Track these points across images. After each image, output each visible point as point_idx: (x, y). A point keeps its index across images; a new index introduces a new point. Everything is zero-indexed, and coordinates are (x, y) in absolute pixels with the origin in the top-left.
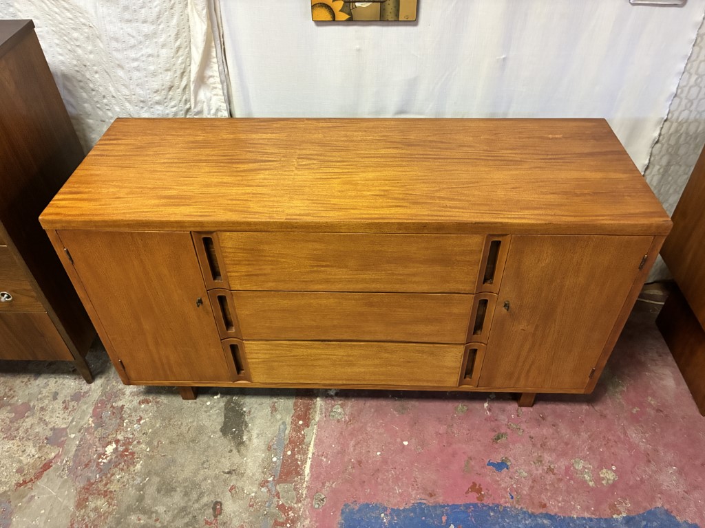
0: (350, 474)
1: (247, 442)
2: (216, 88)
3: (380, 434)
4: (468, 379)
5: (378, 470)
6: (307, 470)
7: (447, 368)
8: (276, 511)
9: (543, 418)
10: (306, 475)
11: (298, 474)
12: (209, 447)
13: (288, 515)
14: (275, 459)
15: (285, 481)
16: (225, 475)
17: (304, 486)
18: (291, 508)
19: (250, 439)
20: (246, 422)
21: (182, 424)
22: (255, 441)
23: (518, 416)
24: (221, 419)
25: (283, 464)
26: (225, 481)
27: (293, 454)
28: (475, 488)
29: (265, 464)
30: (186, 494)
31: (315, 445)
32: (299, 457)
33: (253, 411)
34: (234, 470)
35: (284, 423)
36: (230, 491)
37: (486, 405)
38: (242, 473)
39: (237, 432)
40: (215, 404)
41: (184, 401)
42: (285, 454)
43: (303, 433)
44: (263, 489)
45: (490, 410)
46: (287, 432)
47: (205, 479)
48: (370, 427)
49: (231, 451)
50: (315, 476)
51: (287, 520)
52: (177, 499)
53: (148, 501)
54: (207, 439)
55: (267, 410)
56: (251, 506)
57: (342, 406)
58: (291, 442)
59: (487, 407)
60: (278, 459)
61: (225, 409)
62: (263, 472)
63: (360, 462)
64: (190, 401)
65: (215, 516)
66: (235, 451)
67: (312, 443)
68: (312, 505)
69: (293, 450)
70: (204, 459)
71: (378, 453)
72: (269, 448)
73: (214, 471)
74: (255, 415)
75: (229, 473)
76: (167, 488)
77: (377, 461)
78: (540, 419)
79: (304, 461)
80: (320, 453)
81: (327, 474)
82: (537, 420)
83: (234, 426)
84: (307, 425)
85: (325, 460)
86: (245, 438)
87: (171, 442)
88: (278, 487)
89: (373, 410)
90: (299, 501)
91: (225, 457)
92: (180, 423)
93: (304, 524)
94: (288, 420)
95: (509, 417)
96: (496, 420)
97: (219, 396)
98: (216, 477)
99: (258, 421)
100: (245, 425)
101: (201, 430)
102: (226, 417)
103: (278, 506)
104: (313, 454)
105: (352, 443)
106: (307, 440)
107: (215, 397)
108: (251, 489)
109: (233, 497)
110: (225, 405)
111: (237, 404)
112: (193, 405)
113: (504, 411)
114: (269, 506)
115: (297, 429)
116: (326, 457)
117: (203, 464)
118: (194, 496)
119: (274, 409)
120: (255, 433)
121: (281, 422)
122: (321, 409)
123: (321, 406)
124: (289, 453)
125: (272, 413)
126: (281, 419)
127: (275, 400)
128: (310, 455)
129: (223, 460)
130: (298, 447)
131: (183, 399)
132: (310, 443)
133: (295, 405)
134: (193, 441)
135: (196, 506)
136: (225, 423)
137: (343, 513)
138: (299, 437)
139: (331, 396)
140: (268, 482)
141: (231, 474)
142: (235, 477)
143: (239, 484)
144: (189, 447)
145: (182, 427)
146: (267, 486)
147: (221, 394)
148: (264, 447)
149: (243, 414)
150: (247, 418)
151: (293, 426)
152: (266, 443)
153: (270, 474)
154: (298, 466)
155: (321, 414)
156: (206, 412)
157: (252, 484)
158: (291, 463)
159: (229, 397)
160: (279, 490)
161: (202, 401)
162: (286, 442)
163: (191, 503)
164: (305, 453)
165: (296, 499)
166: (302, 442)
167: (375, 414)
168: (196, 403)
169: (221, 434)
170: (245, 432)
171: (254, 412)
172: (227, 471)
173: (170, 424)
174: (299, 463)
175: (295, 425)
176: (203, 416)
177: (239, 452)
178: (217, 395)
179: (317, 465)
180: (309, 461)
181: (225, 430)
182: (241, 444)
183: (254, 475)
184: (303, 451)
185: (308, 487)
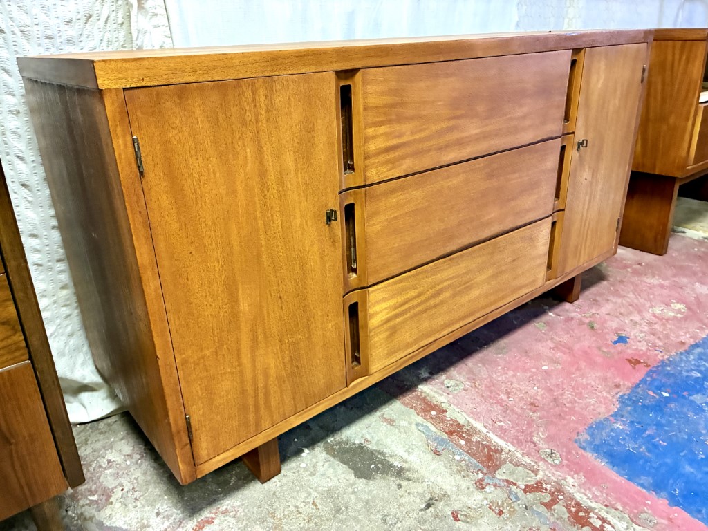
0: (540, 418)
1: (405, 466)
2: (156, 15)
3: (514, 376)
5: (555, 399)
6: (501, 442)
8: (530, 496)
10: (506, 446)
11: (500, 451)
12: (367, 502)
13: (546, 489)
14: (457, 458)
15: (497, 467)
16: (428, 511)
17: (519, 455)
18: (539, 482)
19: (405, 461)
20: (374, 450)
21: (297, 507)
22: (413, 459)
23: (580, 308)
24: (342, 468)
25: (473, 455)
26: (436, 516)
27: (468, 441)
28: (634, 362)
29: (455, 469)
31: (475, 420)
32: (476, 438)
33: (369, 438)
34: (431, 499)
35: (417, 425)
36: (456, 519)
37: (551, 314)
38: (444, 495)
39: (380, 466)
40: (314, 461)
41: (265, 485)
42: (461, 447)
43: (449, 419)
44: (488, 489)
46: (433, 428)
48: (498, 376)
49: (400, 486)
51: (552, 494)
54: (353, 497)
55: (384, 427)
56: (500, 513)
57: (450, 378)
58: (450, 433)
59: (554, 315)
60: (460, 455)
61: (334, 456)
62: (464, 477)
63: (532, 404)
64: (275, 479)
66: (404, 483)
67: (470, 420)
68: (552, 465)
69: (463, 438)
70: (379, 517)
71: (536, 388)
72: (436, 453)
73: (409, 517)
74: (376, 438)
75: (428, 506)
77: (544, 394)
78: (595, 302)
79: (486, 438)
80: (490, 422)
81: (523, 432)
82: (594, 304)
83: (367, 463)
84: (442, 411)
85: (502, 424)
86: (397, 464)
88: (497, 476)
89: (480, 365)
90: (536, 472)
91: (401, 496)
92: (292, 508)
93: (571, 484)
94: (420, 419)
96: (572, 318)
97: (306, 451)
99: (388, 441)
100: (380, 454)
101: (330, 494)
102: (345, 463)
103: (525, 491)
104: (485, 427)
105: (504, 397)
106: (462, 421)
107: (303, 455)
109: (468, 522)
110: (327, 454)
111: (340, 443)
112: (284, 480)
113: (568, 311)
114: (518, 499)
115: (439, 420)
116: (500, 421)
117: (385, 521)
119: (391, 422)
120: (400, 451)
121: (414, 426)
122: (435, 392)
123: (432, 390)
124: (463, 442)
125: (392, 425)
126: (410, 424)
127: (378, 413)
128: (485, 430)
129: (403, 500)
130: (463, 432)
131: (263, 483)
132: (469, 422)
133: (404, 404)
134: (338, 511)
136: (353, 468)
137: (584, 449)
138: (452, 425)
139: (429, 378)
140: (481, 480)
141: (433, 504)
142: (442, 503)
143: (457, 506)
144: (342, 521)
145: (303, 509)
146: (488, 484)
147: (307, 447)
148: (430, 456)
149: (361, 447)
150: (372, 447)
151: (431, 420)
152: (427, 451)
153: (472, 473)
154: (487, 446)
155: (441, 395)
156: (312, 474)
157: (469, 495)
158: (478, 448)
159: (321, 444)
160: (505, 477)
161: (291, 469)
162: (446, 436)
164: (478, 432)
165: (530, 472)
166: (460, 426)
167: (487, 366)
168: (284, 476)
169: (363, 481)
170: (390, 459)
171: (372, 437)
172: (423, 506)
173: (280, 519)
174: (484, 443)
175: (432, 418)
176: (314, 481)
177: (409, 480)
178: (302, 451)
179: (502, 433)
180: (491, 435)
181: (363, 473)
182: (400, 472)
183: (458, 486)
184: (472, 432)
185: (523, 454)
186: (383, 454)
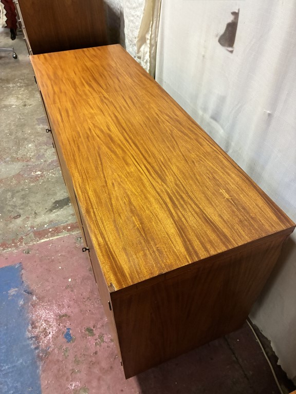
1: (52, 213)
3: (73, 264)
6: (42, 241)
8: (19, 237)
9: (115, 359)
10: (40, 241)
11: (40, 238)
12: (46, 201)
13: (18, 243)
14: (46, 226)
15: (35, 235)
17: (35, 243)
18: (22, 242)
19: (54, 213)
20: (63, 207)
22: (54, 215)
24: (62, 198)
25: (44, 230)
27: (50, 232)
29: (42, 224)
30: (22, 204)
31: (58, 238)
32: (50, 234)
34: (37, 214)
35: (67, 221)
36: (27, 217)
38: (36, 218)
39: (57, 207)
42: (49, 229)
43: (63, 231)
44: (29, 228)
46: (62, 224)
47: (31, 207)
49: (46, 209)
50: (40, 245)
51: (16, 243)
52: (19, 202)
53: (17, 195)
54: (50, 198)
55: (72, 212)
56: (20, 227)
58: (57, 229)
62: (38, 225)
63: (52, 261)
65: (14, 218)
66: (46, 210)
67: (58, 237)
68: (25, 250)
70: (40, 202)
71: (60, 268)
72: (51, 222)
73: (35, 208)
74: (68, 209)
75: (35, 213)
76: (23, 197)
77: (55, 269)
78: (114, 357)
79: (47, 237)
80: (53, 242)
81: (42, 249)
82: (113, 355)
83: (59, 204)
84: (69, 230)
85: (50, 246)
86: (54, 211)
87: (45, 188)
88: (32, 233)
90: (25, 244)
91: (43, 208)
93: (15, 250)
94: (69, 222)
98: (32, 210)
99: (65, 211)
101: (54, 194)
102: (63, 200)
103: (22, 237)
104: (53, 240)
105: (63, 254)
106: (59, 234)
108: (29, 224)
109: (24, 219)
114: (21, 234)
115: (65, 228)
116: (52, 245)
117: (38, 203)
118: (22, 207)
119: (73, 215)
120: (58, 213)
124: (51, 230)
125: (71, 214)
126: (69, 219)
128: (51, 239)
129: (41, 208)
130: (55, 232)
134: (48, 194)
135: (18, 210)
136: (61, 201)
138: (60, 230)
140: (34, 228)
142: (34, 216)
143: (30, 219)
144: (45, 194)
145: (54, 188)
146: (31, 229)
148: (51, 219)
149: (67, 204)
150: (65, 207)
151: (66, 225)
152: (54, 219)
153: (38, 227)
154: (44, 236)
155: (78, 234)
157: (31, 223)
158: (45, 233)
160: (30, 234)
162: (56, 227)
163: (18, 207)
164: (51, 236)
165: (27, 242)
166: (58, 233)
169: (54, 201)
170: (57, 210)
176: (62, 192)
177: (47, 212)
179: (47, 243)
180: (48, 239)
181: (57, 202)
182: (51, 210)
183: (36, 222)
184: (53, 235)
185: (34, 244)
186: (60, 209)
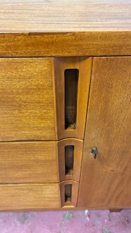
4: (68, 202)
7: (48, 198)
9: (128, 221)
23: (110, 220)
37: (86, 211)
45: (89, 216)
59: (87, 213)
78: (126, 222)
82: (123, 223)
95: (103, 222)
96: (93, 225)
113: (99, 216)
